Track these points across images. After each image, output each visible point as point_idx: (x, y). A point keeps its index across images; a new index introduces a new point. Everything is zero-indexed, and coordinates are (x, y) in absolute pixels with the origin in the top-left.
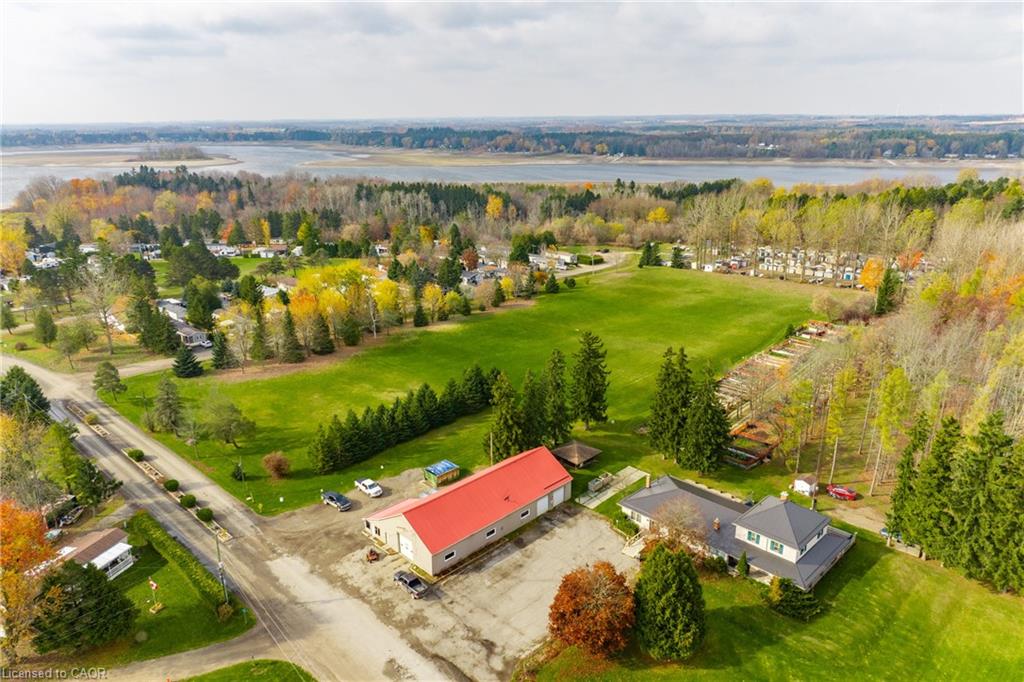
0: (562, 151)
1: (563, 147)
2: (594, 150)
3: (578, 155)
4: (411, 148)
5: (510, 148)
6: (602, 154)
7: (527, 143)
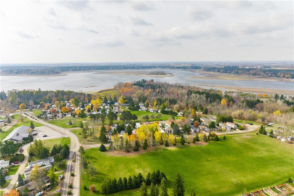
0: (273, 76)
1: (273, 75)
2: (285, 77)
3: (279, 78)
4: (222, 73)
5: (254, 74)
6: (288, 78)
7: (260, 73)
